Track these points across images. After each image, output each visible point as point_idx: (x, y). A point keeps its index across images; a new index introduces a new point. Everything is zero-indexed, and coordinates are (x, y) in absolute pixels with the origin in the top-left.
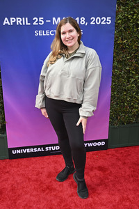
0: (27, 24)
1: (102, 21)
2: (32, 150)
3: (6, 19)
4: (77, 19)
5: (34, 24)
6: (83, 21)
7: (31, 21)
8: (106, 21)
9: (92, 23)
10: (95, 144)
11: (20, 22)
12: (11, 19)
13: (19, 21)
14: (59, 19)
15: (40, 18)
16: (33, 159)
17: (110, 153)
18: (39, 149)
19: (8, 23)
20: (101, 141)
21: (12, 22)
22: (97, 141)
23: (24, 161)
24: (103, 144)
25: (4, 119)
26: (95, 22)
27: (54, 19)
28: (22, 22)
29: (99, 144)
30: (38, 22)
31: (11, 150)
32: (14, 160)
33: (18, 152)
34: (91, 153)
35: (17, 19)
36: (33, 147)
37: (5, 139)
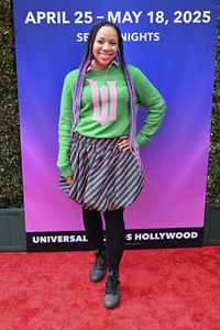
0: (64, 22)
1: (194, 17)
2: (66, 239)
3: (30, 14)
4: (151, 14)
5: (77, 21)
6: (160, 17)
7: (71, 17)
8: (201, 18)
9: (176, 21)
10: (180, 235)
11: (52, 18)
12: (39, 13)
13: (50, 17)
14: (118, 13)
15: (86, 13)
16: (68, 255)
17: (206, 252)
18: (79, 238)
19: (33, 20)
20: (190, 230)
21: (39, 18)
22: (183, 230)
23: (52, 257)
24: (194, 235)
25: (21, 181)
26: (182, 19)
27: (110, 13)
28: (56, 19)
29: (187, 235)
30: (83, 19)
31: (30, 235)
32: (36, 254)
33: (43, 240)
34: (171, 251)
35: (48, 13)
36: (69, 234)
37: (21, 216)
